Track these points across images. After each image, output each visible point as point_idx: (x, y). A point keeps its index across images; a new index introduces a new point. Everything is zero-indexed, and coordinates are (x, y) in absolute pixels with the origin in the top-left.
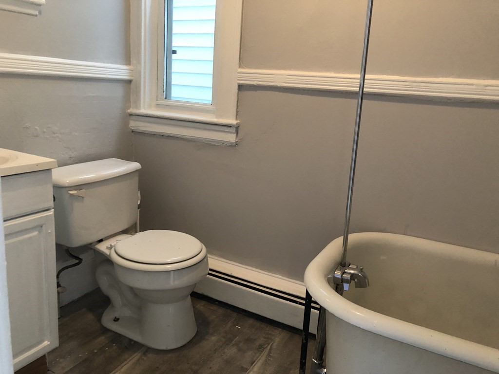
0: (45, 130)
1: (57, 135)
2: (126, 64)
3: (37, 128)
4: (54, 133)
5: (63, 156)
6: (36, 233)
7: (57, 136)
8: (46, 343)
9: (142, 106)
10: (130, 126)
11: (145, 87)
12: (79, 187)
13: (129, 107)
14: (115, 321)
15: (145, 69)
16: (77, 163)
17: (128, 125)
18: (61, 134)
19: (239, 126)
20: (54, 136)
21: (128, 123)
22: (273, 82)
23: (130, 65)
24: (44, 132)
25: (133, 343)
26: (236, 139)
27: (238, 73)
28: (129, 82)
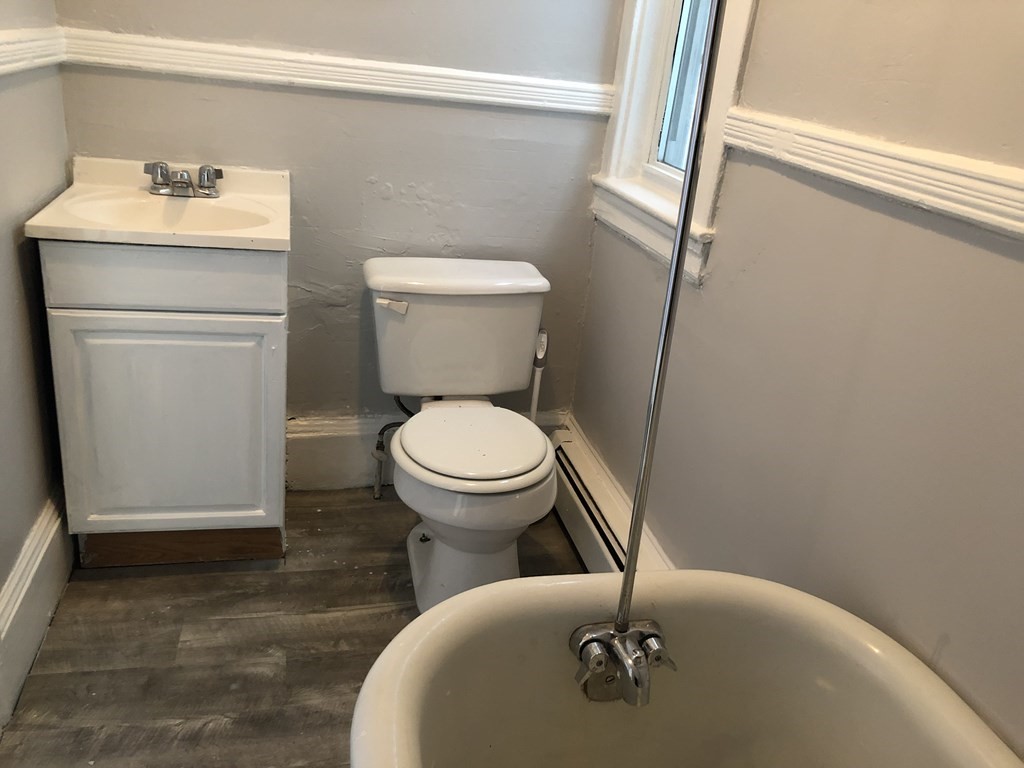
0: (403, 191)
1: (424, 202)
2: (602, 82)
3: (389, 184)
4: (420, 199)
5: (433, 240)
6: (250, 344)
7: (425, 204)
8: (260, 512)
9: (613, 169)
10: (592, 206)
11: (624, 131)
12: (398, 295)
13: (597, 170)
14: (421, 540)
15: (630, 93)
16: (459, 257)
17: (589, 204)
18: (433, 201)
19: (711, 243)
20: (418, 202)
21: (589, 202)
22: (771, 147)
23: (612, 83)
24: (402, 194)
25: (409, 585)
26: (701, 270)
27: (729, 117)
28: (604, 119)
